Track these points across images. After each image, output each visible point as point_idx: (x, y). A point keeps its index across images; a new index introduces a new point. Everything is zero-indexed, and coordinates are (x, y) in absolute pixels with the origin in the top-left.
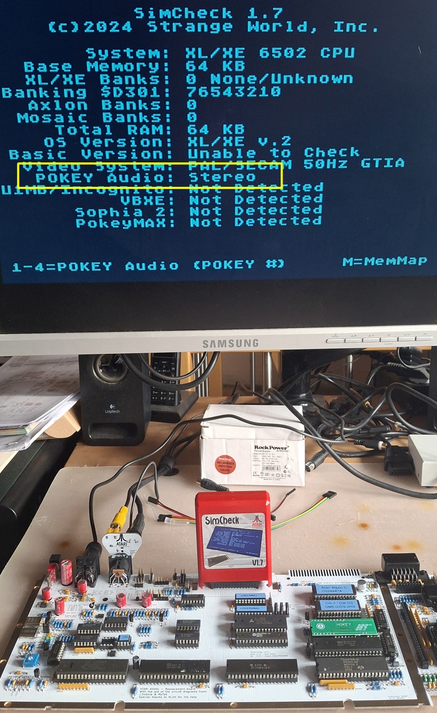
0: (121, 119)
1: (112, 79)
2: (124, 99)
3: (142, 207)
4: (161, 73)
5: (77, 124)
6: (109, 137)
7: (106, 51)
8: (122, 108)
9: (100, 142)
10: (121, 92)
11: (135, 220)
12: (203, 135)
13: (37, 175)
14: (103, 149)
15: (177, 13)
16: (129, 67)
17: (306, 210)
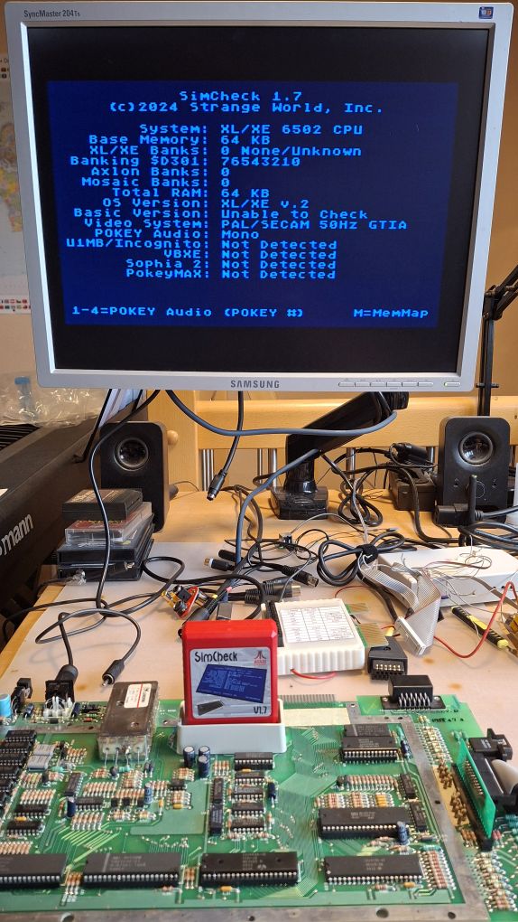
0: (166, 183)
1: (160, 150)
2: (170, 166)
3: (181, 259)
4: (200, 145)
5: (131, 187)
6: (156, 198)
7: (156, 127)
8: (168, 175)
9: (149, 203)
10: (167, 161)
11: (176, 272)
12: (234, 198)
13: (97, 230)
14: (151, 208)
15: (215, 96)
16: (174, 140)
17: (322, 265)
